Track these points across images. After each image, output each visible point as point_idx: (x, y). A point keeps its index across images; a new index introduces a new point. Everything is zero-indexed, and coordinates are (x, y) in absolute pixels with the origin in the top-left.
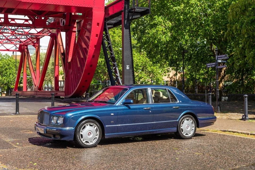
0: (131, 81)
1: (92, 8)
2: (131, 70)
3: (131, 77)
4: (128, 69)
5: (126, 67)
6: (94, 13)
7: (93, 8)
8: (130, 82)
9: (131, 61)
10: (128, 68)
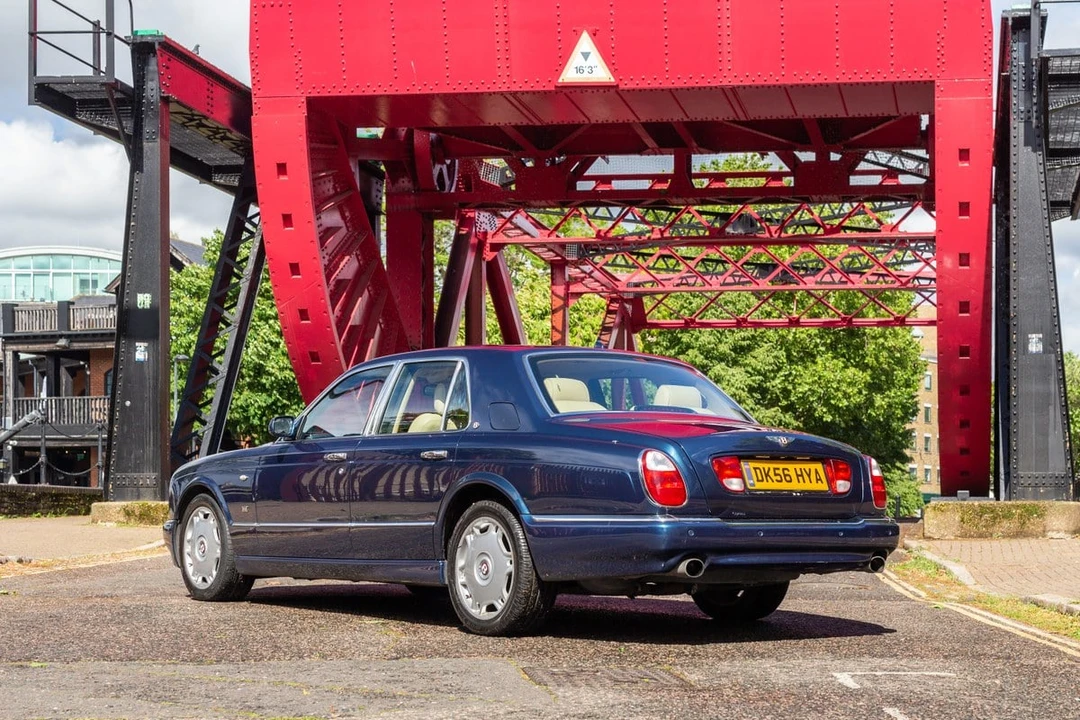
0: (1051, 408)
1: (933, 82)
2: (1053, 355)
3: (1053, 387)
4: (1037, 353)
5: (1026, 342)
6: (939, 106)
7: (938, 83)
8: (1048, 414)
9: (1052, 313)
10: (1035, 345)
